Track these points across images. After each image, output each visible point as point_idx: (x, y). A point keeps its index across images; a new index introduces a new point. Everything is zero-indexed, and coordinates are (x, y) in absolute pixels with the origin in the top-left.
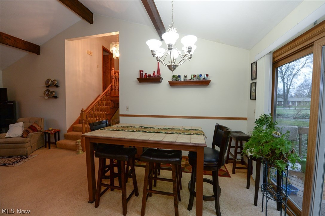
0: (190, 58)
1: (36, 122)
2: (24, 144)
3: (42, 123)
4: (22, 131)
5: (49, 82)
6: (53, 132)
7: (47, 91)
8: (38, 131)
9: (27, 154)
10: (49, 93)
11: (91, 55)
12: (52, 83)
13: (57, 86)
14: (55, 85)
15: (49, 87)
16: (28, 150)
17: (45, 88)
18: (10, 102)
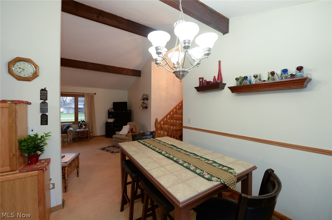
0: (208, 54)
1: (135, 126)
4: (128, 131)
5: (144, 97)
7: (143, 103)
10: (144, 105)
14: (147, 98)
15: (144, 100)
17: (142, 101)
18: (129, 110)
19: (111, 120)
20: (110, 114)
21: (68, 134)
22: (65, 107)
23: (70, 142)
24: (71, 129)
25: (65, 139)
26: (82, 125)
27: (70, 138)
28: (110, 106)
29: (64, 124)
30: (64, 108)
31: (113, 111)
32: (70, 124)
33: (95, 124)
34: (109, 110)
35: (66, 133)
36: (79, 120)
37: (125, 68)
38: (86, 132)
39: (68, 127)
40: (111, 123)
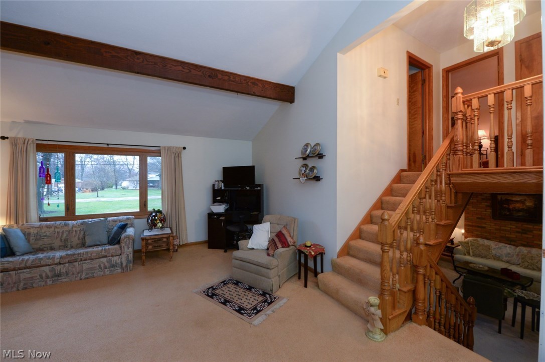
1: (287, 225)
2: (268, 270)
3: (295, 228)
4: (267, 240)
5: (307, 151)
6: (313, 253)
7: (303, 167)
8: (288, 246)
9: (272, 290)
10: (307, 171)
11: (385, 78)
12: (313, 151)
13: (321, 156)
14: (318, 154)
15: (307, 159)
16: (273, 283)
17: (301, 162)
18: (259, 186)
19: (220, 209)
20: (217, 195)
21: (123, 245)
22: (130, 179)
23: (127, 266)
24: (130, 231)
25: (115, 258)
26: (156, 220)
27: (128, 256)
28: (215, 176)
29: (116, 218)
30: (129, 181)
31: (223, 188)
32: (128, 219)
33: (185, 218)
34: (214, 185)
35: (119, 242)
36: (150, 209)
37: (258, 80)
38: (165, 240)
39: (123, 227)
40: (219, 215)
